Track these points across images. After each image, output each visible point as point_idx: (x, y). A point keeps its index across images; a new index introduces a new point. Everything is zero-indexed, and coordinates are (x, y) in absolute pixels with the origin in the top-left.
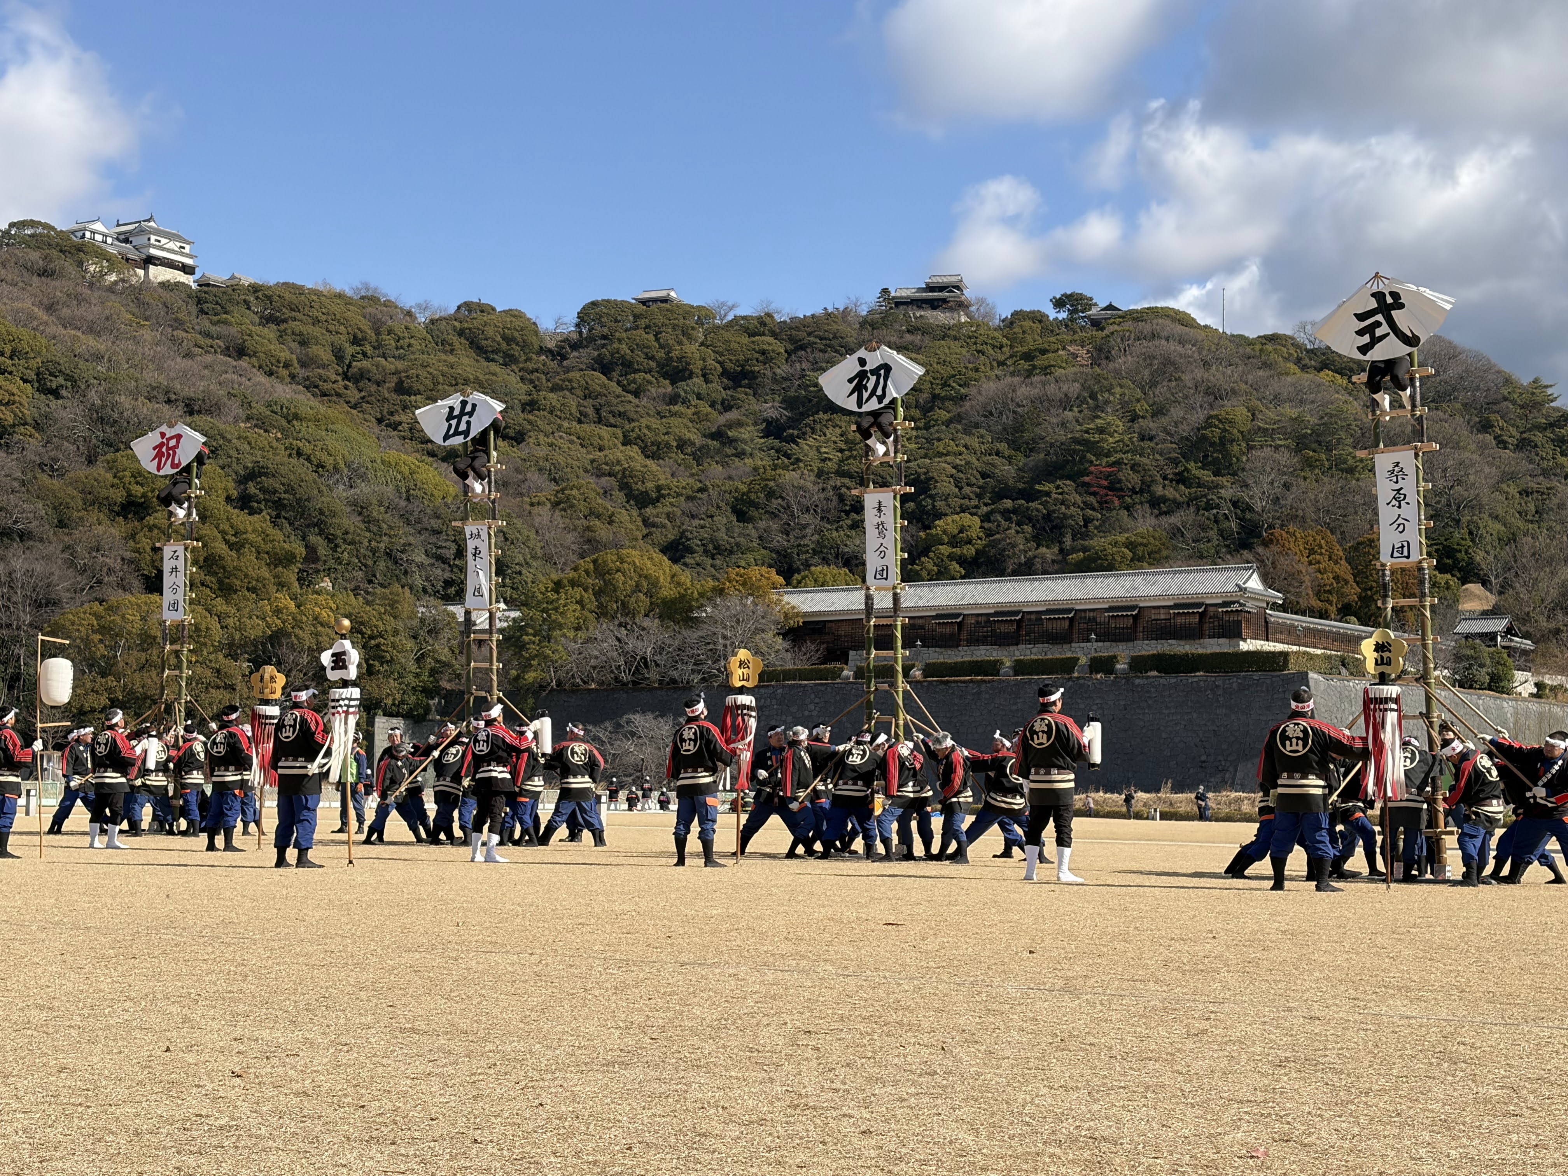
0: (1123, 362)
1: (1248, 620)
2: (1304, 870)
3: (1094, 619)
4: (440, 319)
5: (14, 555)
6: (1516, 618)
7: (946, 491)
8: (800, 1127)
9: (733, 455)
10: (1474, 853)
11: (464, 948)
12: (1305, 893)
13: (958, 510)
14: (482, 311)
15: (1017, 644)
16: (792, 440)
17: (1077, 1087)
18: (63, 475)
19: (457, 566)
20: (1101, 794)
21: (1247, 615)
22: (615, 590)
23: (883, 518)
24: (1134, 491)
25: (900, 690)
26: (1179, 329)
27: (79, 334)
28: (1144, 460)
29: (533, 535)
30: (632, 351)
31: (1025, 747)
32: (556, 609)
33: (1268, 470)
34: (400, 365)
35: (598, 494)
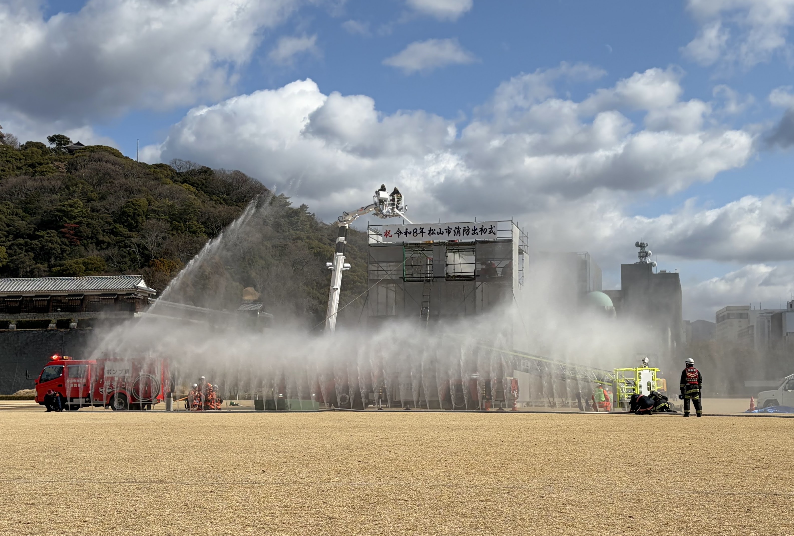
0: (83, 172)
1: (138, 303)
3: (61, 300)
15: (19, 313)
21: (138, 300)
24: (88, 237)
26: (112, 158)
28: (94, 222)
33: (155, 229)
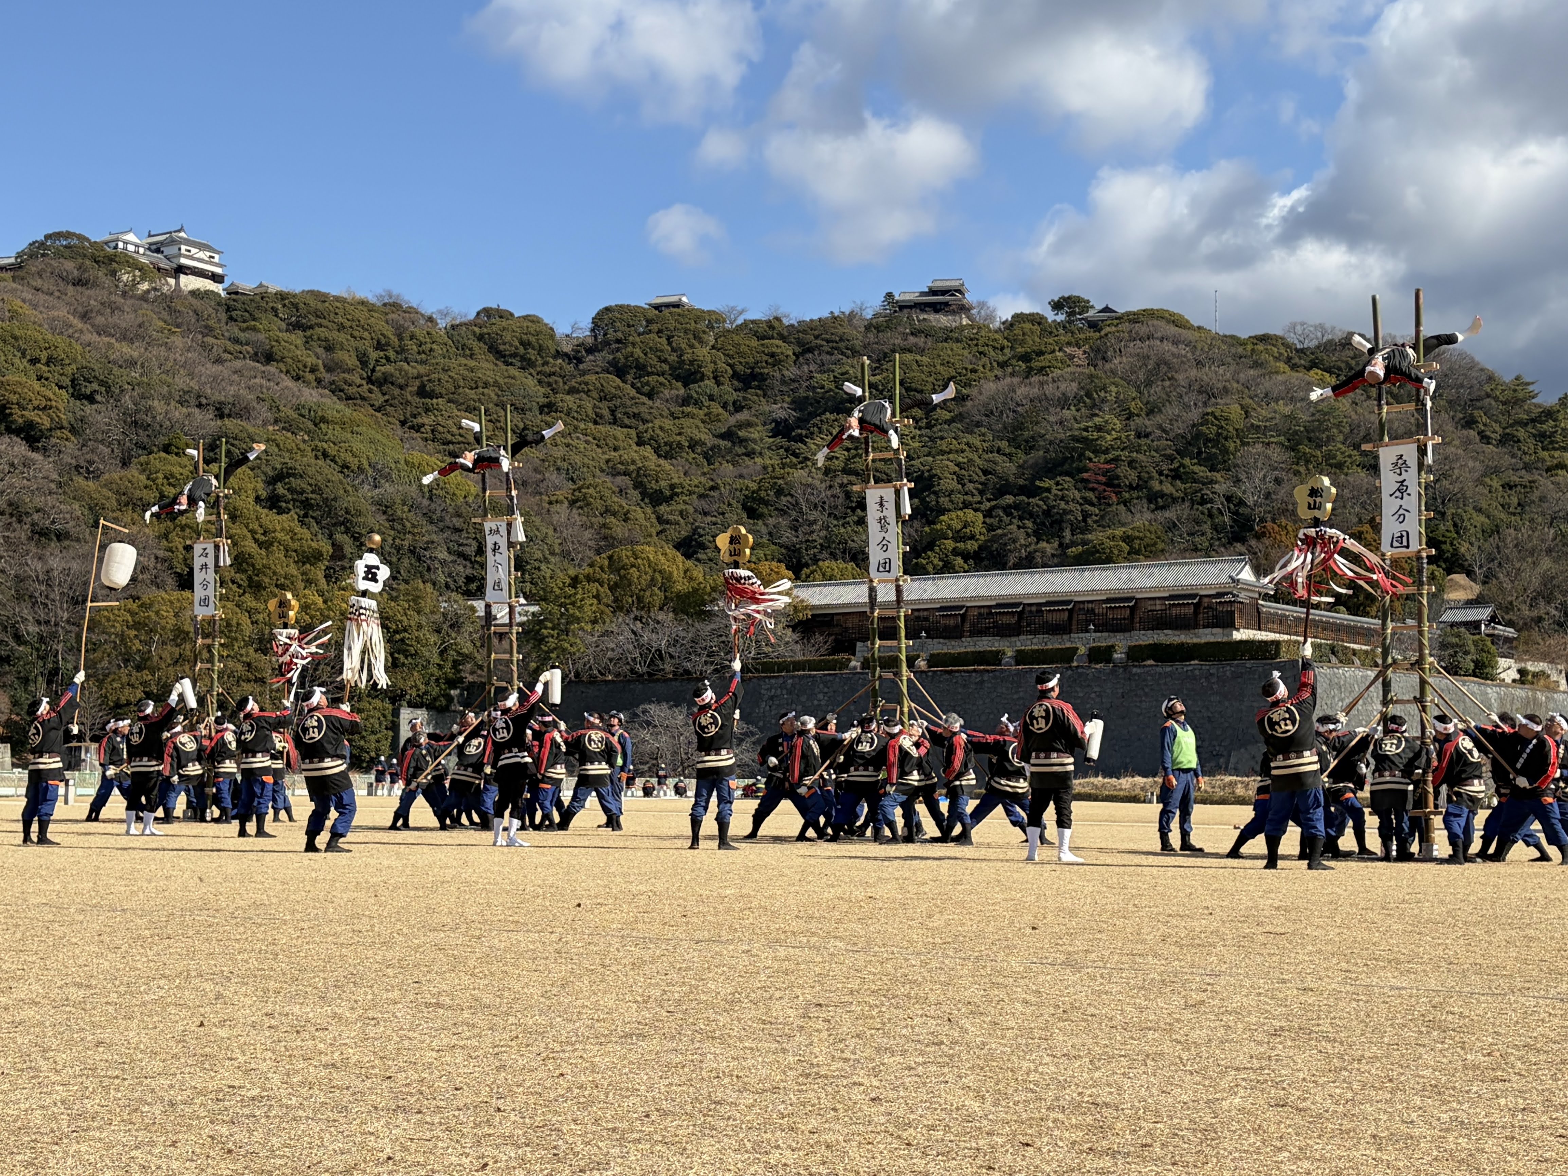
0: (1118, 363)
1: (1241, 611)
2: (1296, 851)
3: (1093, 610)
4: (461, 325)
5: (51, 554)
6: (1500, 607)
7: (950, 487)
8: (811, 1095)
9: (744, 454)
10: (1459, 831)
11: (487, 927)
12: (1297, 872)
13: (961, 505)
14: (501, 317)
15: (1018, 635)
16: (800, 439)
17: (1079, 1056)
18: (98, 477)
19: (478, 562)
20: (1100, 778)
21: (1241, 606)
22: (630, 585)
23: (885, 513)
24: (1131, 487)
25: (905, 678)
26: (1172, 330)
27: (113, 341)
28: (1141, 457)
29: (551, 532)
30: (646, 354)
31: (1026, 732)
32: (573, 604)
33: (1259, 465)
34: (422, 369)
35: (614, 492)
